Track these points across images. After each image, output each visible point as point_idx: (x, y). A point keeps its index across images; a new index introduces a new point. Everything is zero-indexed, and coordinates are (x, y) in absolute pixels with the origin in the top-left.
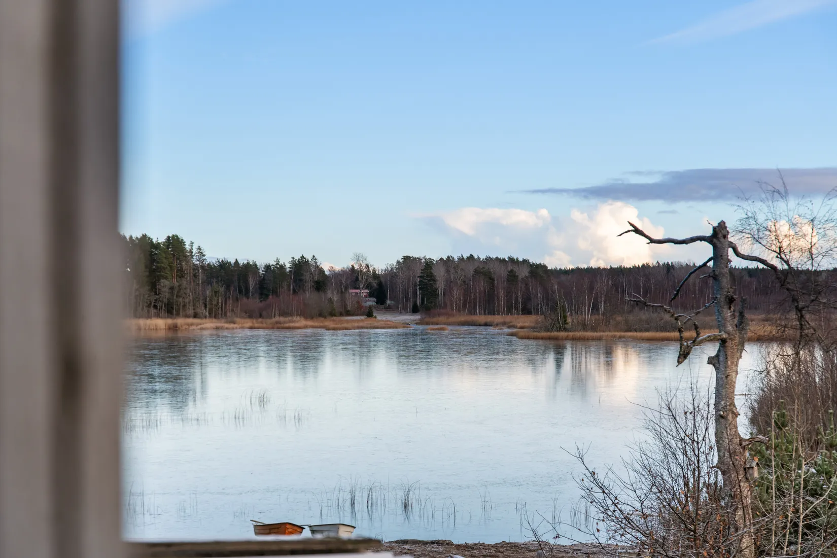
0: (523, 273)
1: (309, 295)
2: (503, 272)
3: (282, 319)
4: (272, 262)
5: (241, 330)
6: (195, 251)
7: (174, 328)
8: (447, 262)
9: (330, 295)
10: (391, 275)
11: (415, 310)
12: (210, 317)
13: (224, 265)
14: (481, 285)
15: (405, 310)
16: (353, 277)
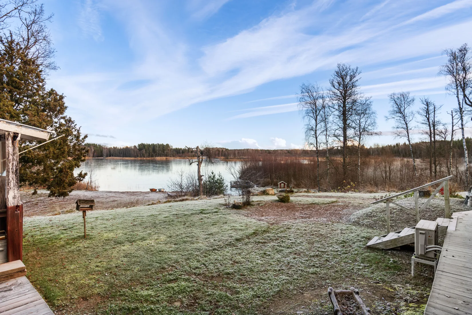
0: (224, 150)
1: (190, 154)
5: (178, 159)
6: (171, 146)
7: (167, 159)
8: (213, 148)
9: (193, 154)
11: (208, 156)
15: (205, 156)
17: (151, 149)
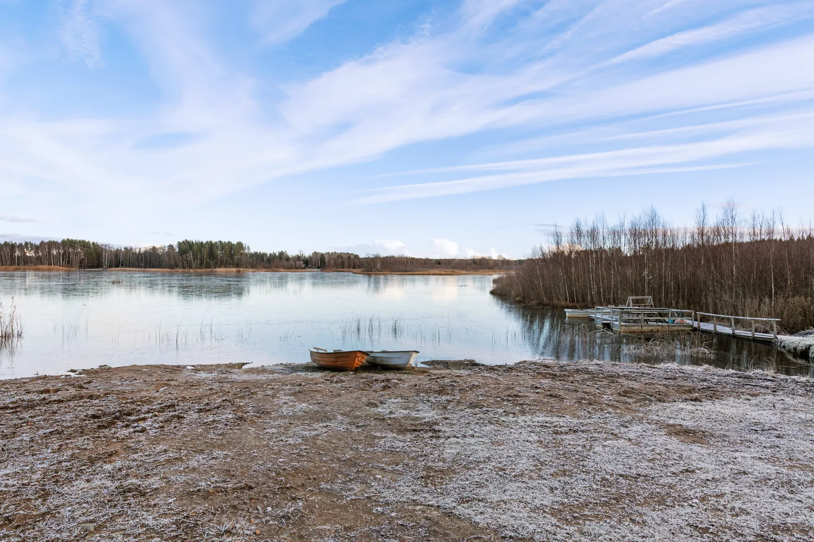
0: (352, 257)
1: (285, 263)
2: (346, 257)
3: (276, 269)
4: (272, 252)
6: (247, 247)
7: (239, 271)
9: (291, 263)
10: (310, 257)
11: (318, 268)
12: (251, 268)
13: (256, 253)
14: (340, 260)
15: (315, 268)
16: (298, 258)
17: (205, 252)
